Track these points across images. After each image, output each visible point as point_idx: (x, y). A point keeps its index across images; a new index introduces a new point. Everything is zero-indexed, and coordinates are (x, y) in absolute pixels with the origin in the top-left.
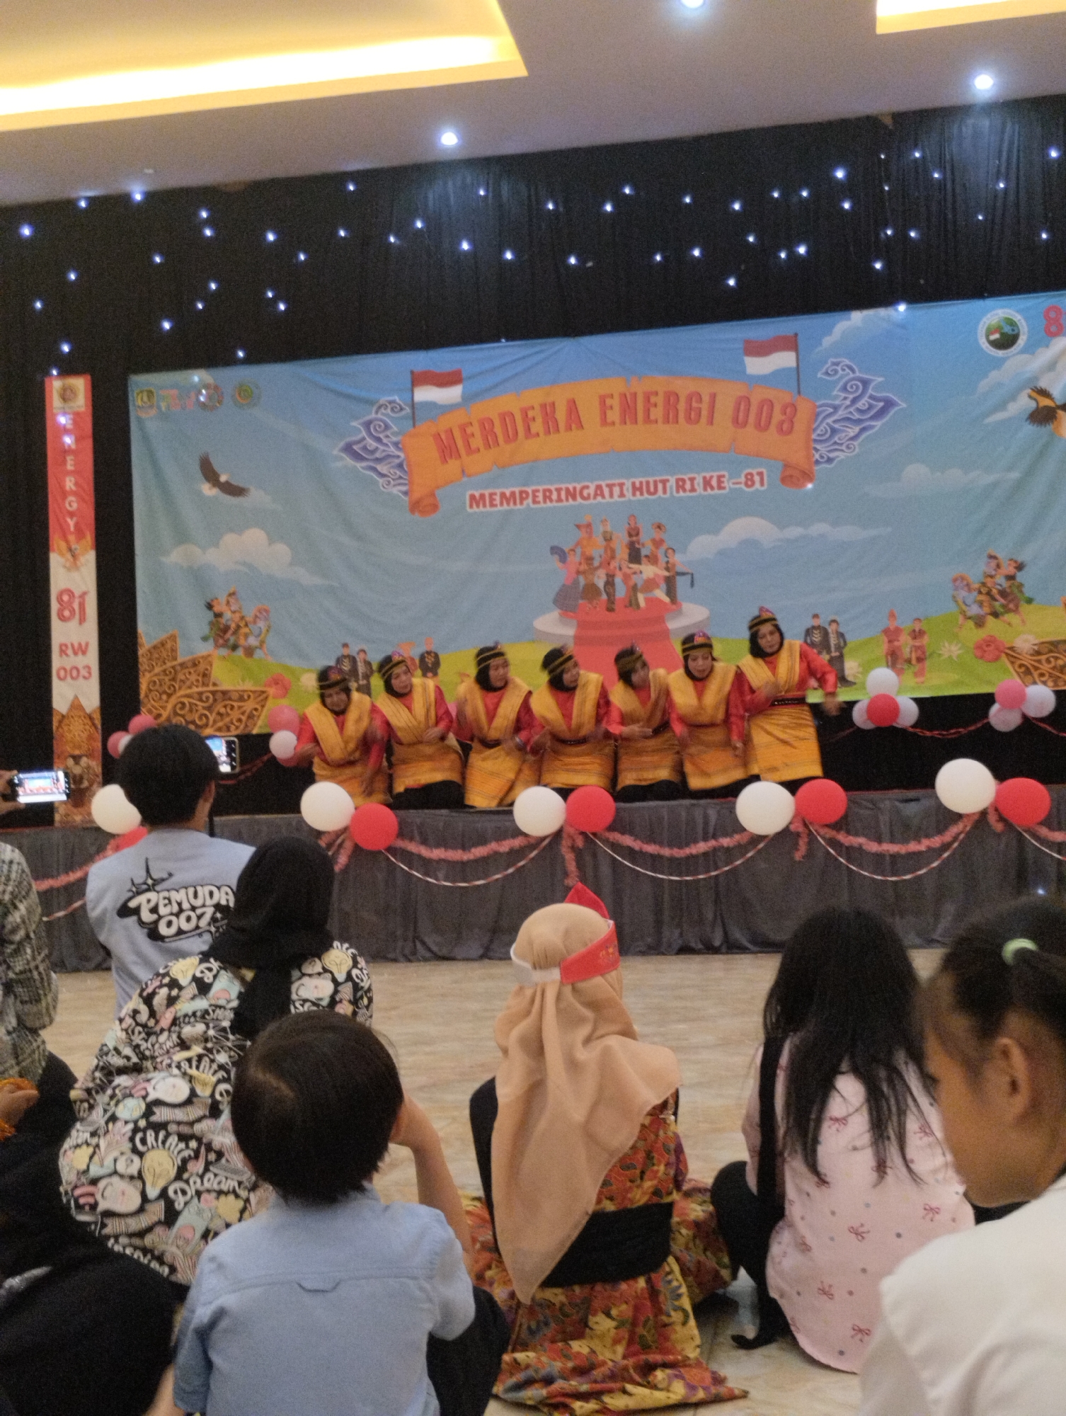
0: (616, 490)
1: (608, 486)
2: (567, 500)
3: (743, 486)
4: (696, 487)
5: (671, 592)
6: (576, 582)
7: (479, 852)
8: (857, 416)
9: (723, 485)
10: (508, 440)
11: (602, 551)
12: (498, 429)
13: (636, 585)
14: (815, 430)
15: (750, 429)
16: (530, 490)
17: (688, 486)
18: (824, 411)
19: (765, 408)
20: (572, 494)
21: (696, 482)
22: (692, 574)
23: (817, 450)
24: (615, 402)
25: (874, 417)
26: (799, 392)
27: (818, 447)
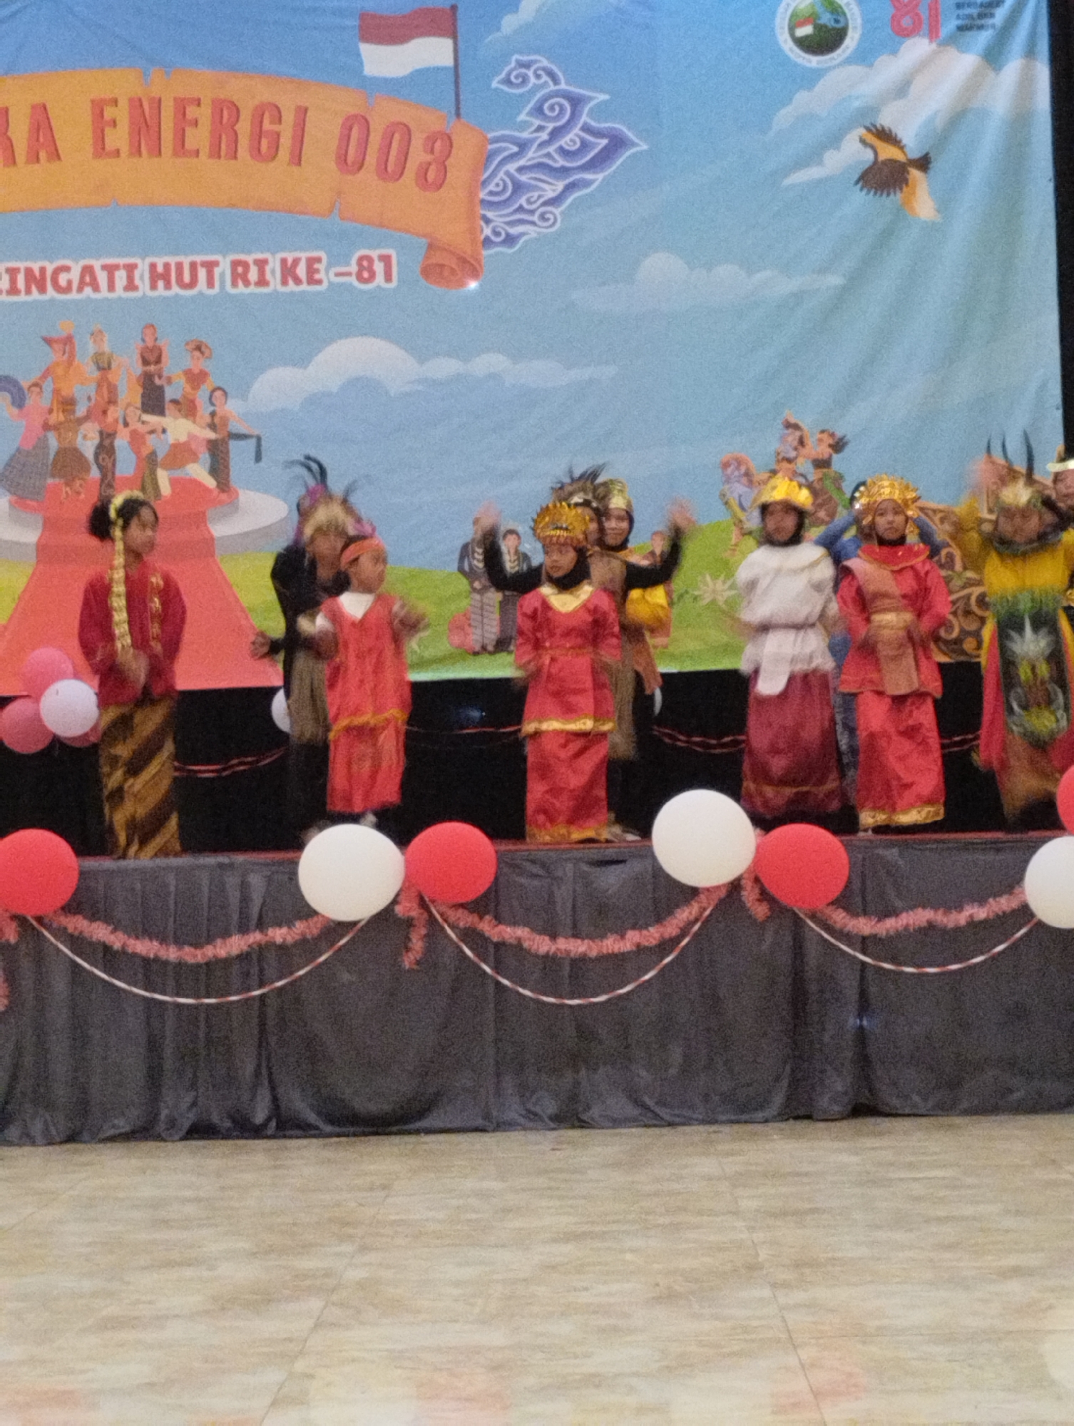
0: (121, 276)
1: (104, 267)
2: (28, 291)
3: (353, 280)
4: (268, 276)
5: (219, 468)
6: (42, 445)
8: (560, 162)
9: (317, 276)
11: (91, 389)
13: (153, 453)
14: (485, 183)
15: (368, 175)
17: (253, 275)
18: (505, 149)
19: (397, 136)
20: (37, 281)
21: (268, 269)
22: (259, 439)
23: (488, 221)
24: (122, 114)
25: (592, 165)
26: (458, 115)
27: (490, 214)
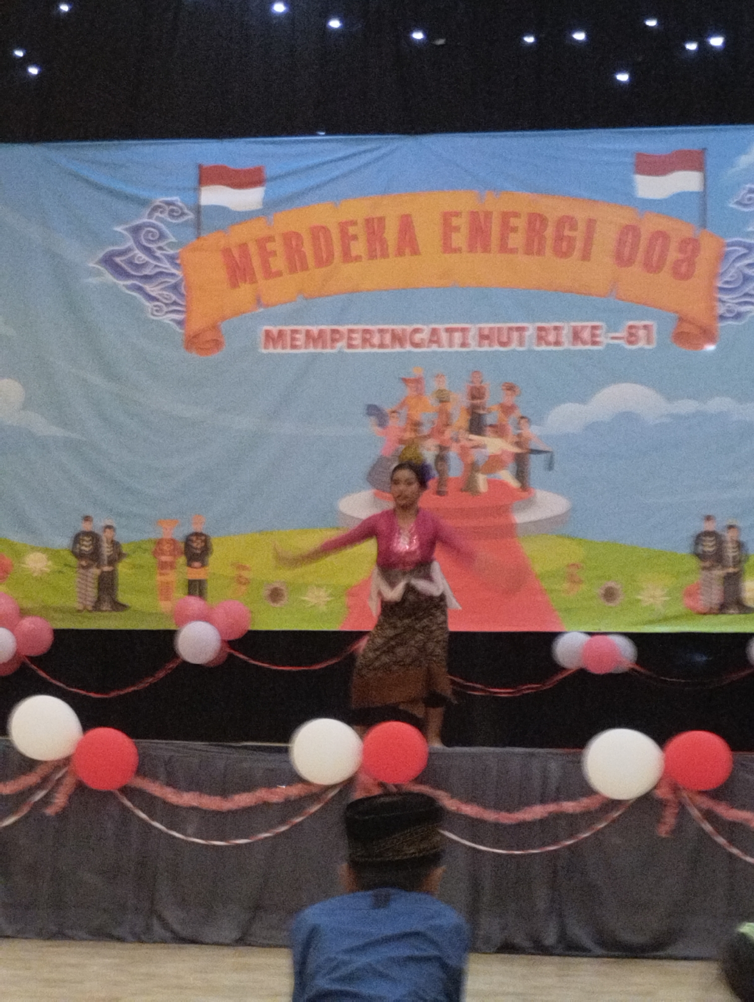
0: (459, 336)
1: (448, 330)
2: (392, 345)
3: (623, 342)
4: (563, 339)
5: (521, 474)
7: (242, 800)
9: (598, 339)
10: (321, 262)
11: (433, 415)
12: (308, 249)
13: (475, 462)
14: (721, 275)
16: (343, 328)
17: (551, 338)
18: (737, 251)
19: (658, 243)
20: (398, 339)
21: (562, 333)
22: (551, 453)
23: (722, 302)
26: (704, 225)
27: (725, 297)
